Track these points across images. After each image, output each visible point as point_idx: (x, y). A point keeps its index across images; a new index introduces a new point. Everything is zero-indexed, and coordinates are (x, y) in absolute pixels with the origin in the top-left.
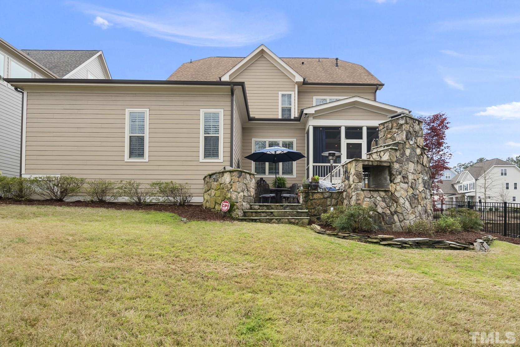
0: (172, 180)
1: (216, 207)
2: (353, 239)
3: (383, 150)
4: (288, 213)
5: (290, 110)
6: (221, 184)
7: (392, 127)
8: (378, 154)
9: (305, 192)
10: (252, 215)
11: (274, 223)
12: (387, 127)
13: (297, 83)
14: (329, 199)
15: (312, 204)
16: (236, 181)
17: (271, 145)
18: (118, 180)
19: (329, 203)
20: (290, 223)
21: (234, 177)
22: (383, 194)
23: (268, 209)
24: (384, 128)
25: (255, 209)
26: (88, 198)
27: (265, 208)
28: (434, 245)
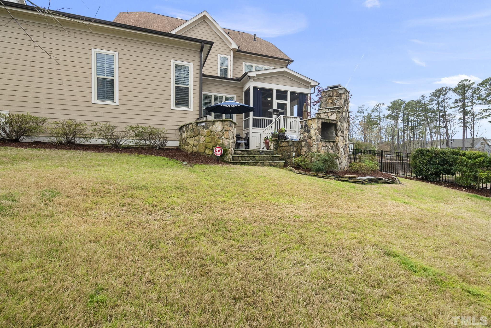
0: (151, 125)
1: (206, 152)
2: (329, 178)
3: (330, 112)
4: (266, 157)
5: (226, 71)
6: (212, 131)
7: (333, 95)
8: (326, 114)
9: (276, 141)
10: (239, 159)
11: (259, 165)
12: (329, 94)
13: (233, 49)
14: (292, 147)
15: (280, 150)
16: (228, 129)
17: (227, 99)
18: (93, 122)
19: (292, 150)
20: (271, 165)
21: (226, 126)
22: (332, 144)
23: (248, 154)
24: (326, 95)
25: (238, 154)
26: (54, 139)
27: (246, 153)
28: (378, 181)
